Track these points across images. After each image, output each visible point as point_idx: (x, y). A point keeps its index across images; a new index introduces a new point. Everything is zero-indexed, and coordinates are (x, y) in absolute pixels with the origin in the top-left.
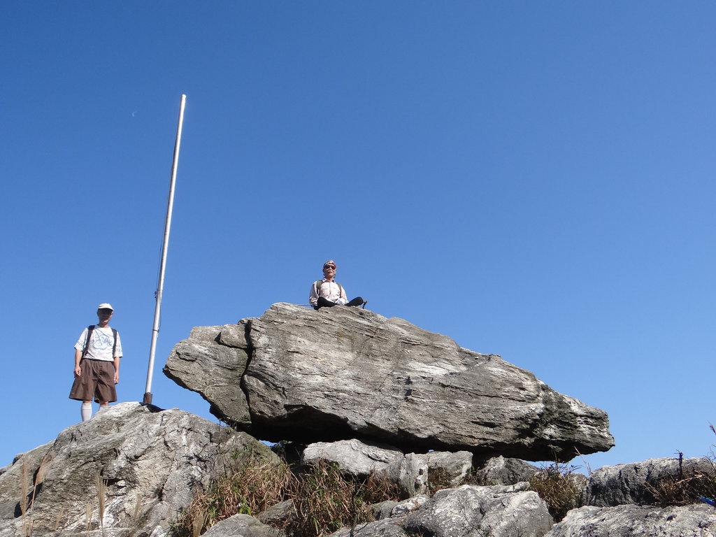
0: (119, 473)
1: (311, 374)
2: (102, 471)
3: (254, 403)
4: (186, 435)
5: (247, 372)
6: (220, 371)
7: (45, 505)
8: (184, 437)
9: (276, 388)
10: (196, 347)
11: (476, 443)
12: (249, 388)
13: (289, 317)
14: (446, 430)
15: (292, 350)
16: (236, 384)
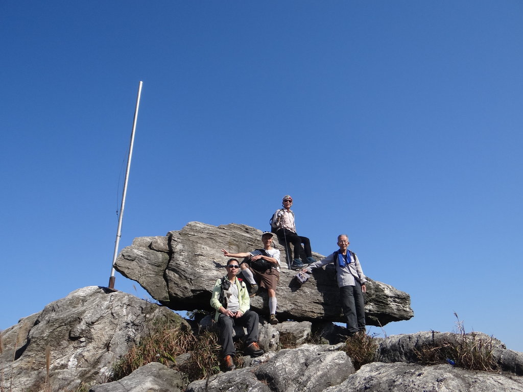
0: (81, 333)
1: (210, 269)
2: (70, 331)
3: (172, 288)
4: (126, 308)
5: (168, 268)
6: (150, 267)
7: (32, 353)
8: (124, 310)
9: (186, 278)
10: (136, 251)
11: (315, 316)
12: (168, 278)
13: (199, 232)
14: (296, 307)
15: (198, 253)
16: (161, 275)
